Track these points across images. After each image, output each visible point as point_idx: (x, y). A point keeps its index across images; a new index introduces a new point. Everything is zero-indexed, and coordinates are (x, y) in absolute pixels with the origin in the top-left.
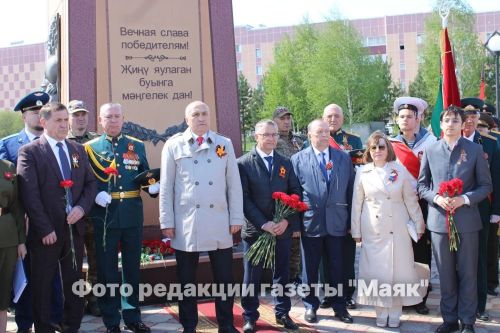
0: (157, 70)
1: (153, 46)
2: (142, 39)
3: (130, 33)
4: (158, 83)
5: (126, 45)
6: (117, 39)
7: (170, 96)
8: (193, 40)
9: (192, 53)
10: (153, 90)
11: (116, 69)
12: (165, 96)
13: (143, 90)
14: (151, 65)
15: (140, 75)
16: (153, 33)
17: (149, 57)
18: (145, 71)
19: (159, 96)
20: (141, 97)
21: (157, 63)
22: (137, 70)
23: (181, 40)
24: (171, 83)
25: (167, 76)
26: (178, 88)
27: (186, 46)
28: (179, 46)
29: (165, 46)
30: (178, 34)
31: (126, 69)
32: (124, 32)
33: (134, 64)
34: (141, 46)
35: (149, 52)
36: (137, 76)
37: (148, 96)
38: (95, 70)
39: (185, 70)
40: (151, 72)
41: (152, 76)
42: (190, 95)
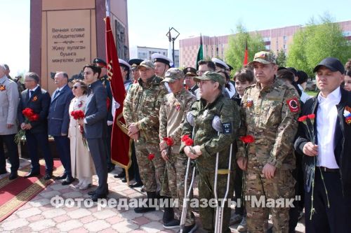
0: (69, 48)
1: (67, 37)
2: (63, 34)
3: (56, 31)
4: (69, 54)
5: (55, 37)
6: (51, 34)
7: (75, 60)
8: (87, 33)
9: (86, 40)
10: (66, 57)
11: (50, 48)
12: (72, 60)
13: (62, 58)
14: (66, 46)
15: (61, 51)
16: (67, 30)
17: (65, 42)
18: (63, 49)
19: (69, 60)
20: (61, 61)
21: (69, 45)
22: (60, 48)
23: (81, 33)
24: (75, 54)
25: (73, 51)
26: (78, 57)
27: (82, 36)
28: (80, 36)
29: (73, 36)
30: (80, 30)
31: (54, 48)
32: (54, 30)
33: (58, 45)
34: (62, 37)
35: (65, 40)
36: (59, 51)
37: (64, 61)
38: (41, 49)
39: (82, 48)
40: (66, 49)
41: (67, 51)
42: (84, 60)
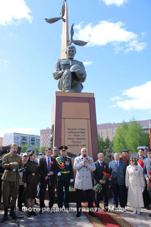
0: (77, 139)
1: (76, 133)
2: (73, 131)
3: (70, 129)
4: (77, 142)
5: (69, 132)
6: (67, 131)
7: (80, 146)
8: (86, 131)
9: (86, 135)
10: (76, 144)
11: (66, 138)
12: (79, 146)
14: (75, 137)
15: (72, 140)
16: (76, 129)
17: (75, 136)
19: (77, 146)
20: (72, 146)
21: (77, 137)
22: (72, 139)
23: (83, 131)
24: (80, 142)
25: (79, 140)
26: (82, 144)
27: (84, 133)
28: (83, 133)
29: (79, 133)
30: (82, 129)
31: (69, 139)
32: (69, 129)
33: (71, 137)
34: (73, 133)
35: (75, 134)
37: (74, 145)
38: (61, 139)
39: (84, 139)
40: (75, 139)
41: (75, 140)
42: (85, 145)
